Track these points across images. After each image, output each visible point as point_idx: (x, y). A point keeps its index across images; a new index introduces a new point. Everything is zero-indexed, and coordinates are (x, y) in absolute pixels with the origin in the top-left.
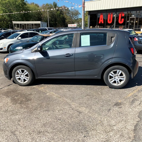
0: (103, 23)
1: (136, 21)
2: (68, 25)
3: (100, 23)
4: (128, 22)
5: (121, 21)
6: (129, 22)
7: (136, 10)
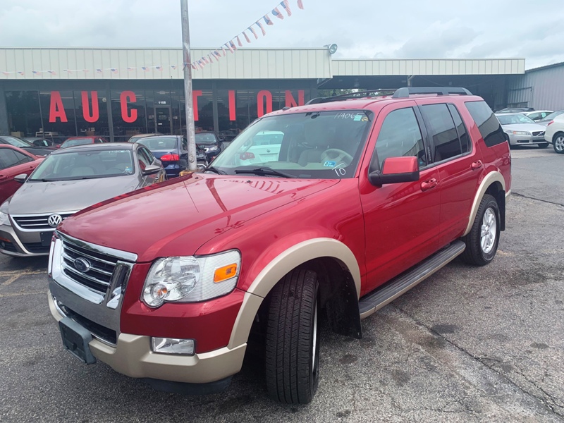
4: (150, 117)
5: (129, 115)
6: (153, 119)
7: (170, 89)
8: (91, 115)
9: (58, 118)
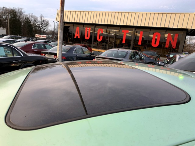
0: (79, 37)
2: (36, 35)
3: (75, 37)
4: (107, 40)
5: (100, 38)
7: (116, 29)
8: (87, 37)
9: (77, 37)
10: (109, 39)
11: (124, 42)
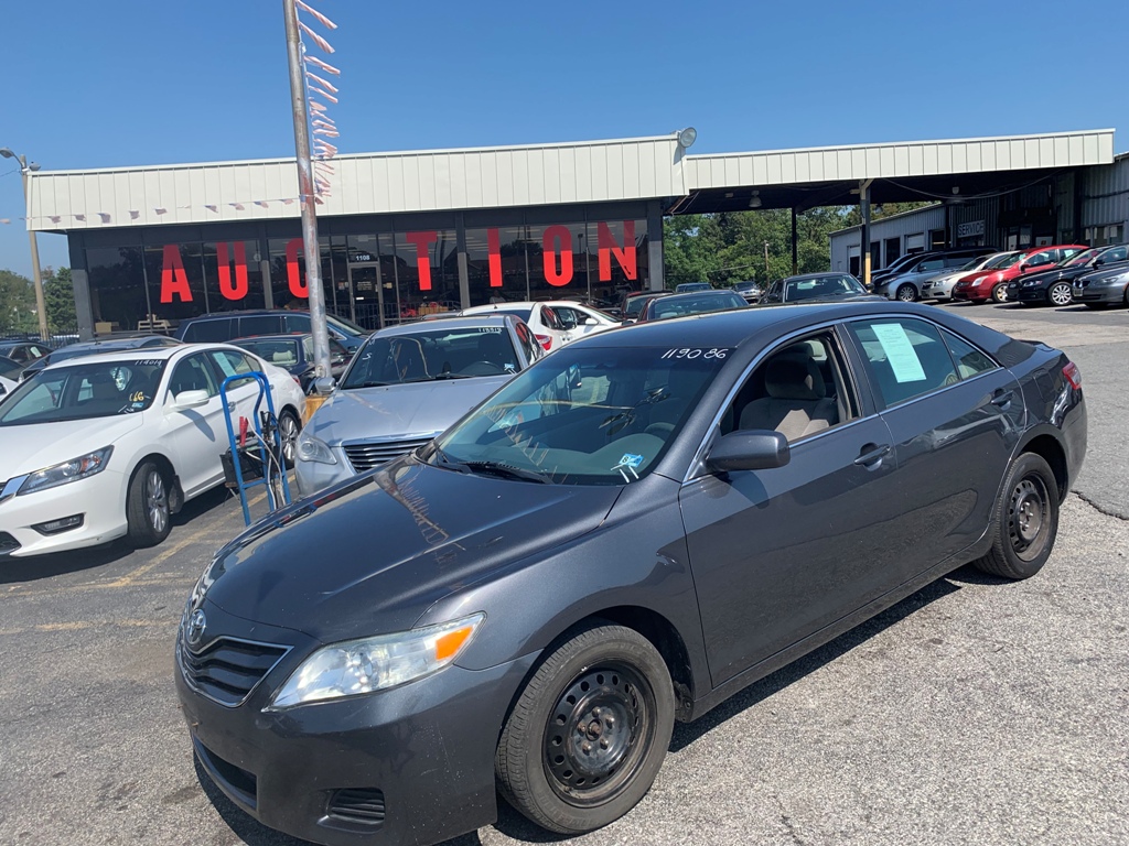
0: (186, 296)
1: (384, 282)
3: (166, 298)
5: (303, 284)
7: (377, 232)
8: (234, 287)
9: (176, 296)
10: (355, 284)
11: (425, 283)
